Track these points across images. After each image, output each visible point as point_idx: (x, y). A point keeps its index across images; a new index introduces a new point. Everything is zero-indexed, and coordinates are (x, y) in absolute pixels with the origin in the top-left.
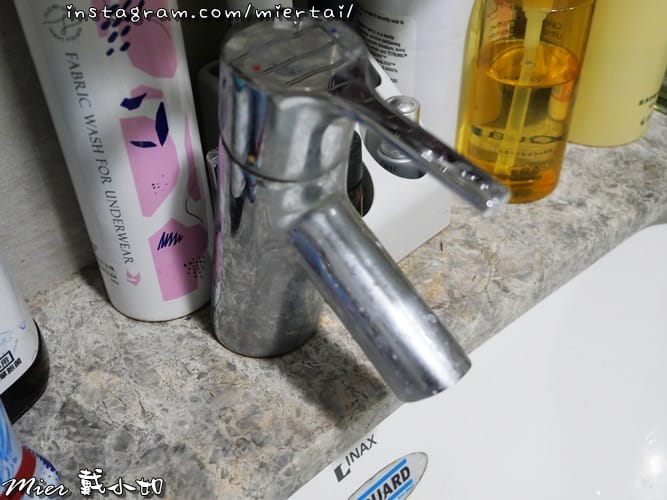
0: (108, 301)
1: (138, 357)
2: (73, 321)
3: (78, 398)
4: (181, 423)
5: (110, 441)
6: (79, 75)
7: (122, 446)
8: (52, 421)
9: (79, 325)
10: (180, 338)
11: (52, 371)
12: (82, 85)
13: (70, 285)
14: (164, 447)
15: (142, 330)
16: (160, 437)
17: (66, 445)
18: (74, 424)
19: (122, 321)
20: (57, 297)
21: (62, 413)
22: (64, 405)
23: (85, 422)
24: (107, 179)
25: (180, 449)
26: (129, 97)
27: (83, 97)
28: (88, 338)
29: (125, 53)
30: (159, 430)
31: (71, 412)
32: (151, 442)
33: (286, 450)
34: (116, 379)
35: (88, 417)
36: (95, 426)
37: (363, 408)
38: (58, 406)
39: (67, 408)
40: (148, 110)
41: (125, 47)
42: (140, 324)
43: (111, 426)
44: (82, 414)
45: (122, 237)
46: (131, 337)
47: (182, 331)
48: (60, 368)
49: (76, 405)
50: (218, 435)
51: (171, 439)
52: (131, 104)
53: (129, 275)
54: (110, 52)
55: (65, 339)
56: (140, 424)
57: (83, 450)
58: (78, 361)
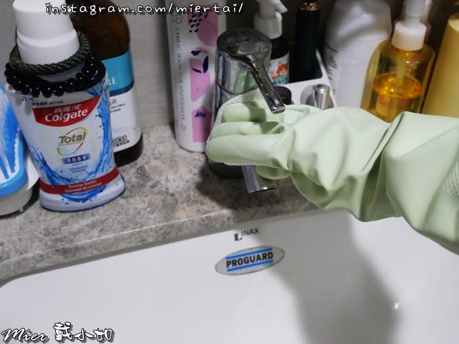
0: (175, 137)
1: (175, 160)
2: (159, 141)
3: (146, 167)
4: (178, 187)
5: (150, 184)
6: (178, 37)
7: (153, 186)
8: (133, 171)
9: (160, 143)
10: (195, 160)
11: (142, 154)
12: (179, 41)
13: (163, 127)
14: (167, 192)
15: (182, 152)
16: (168, 189)
17: (134, 180)
18: (140, 174)
19: (176, 146)
20: (157, 130)
21: (138, 169)
22: (140, 167)
23: (144, 175)
24: (181, 81)
25: (172, 195)
26: (194, 50)
27: (178, 46)
28: (161, 148)
29: (196, 33)
30: (169, 187)
31: (141, 170)
32: (164, 189)
33: (211, 209)
34: (163, 165)
35: (146, 174)
36: (147, 177)
37: (249, 207)
38: (138, 167)
39: (141, 168)
40: (201, 57)
41: (196, 31)
42: (182, 150)
43: (152, 179)
44: (145, 172)
45: (182, 108)
46: (177, 153)
47: (197, 157)
48: (145, 155)
49: (144, 168)
50: (189, 196)
51: (171, 191)
52: (195, 53)
53: (182, 126)
54: (191, 31)
55: (153, 146)
56: (163, 182)
57: (139, 183)
58: (153, 154)
